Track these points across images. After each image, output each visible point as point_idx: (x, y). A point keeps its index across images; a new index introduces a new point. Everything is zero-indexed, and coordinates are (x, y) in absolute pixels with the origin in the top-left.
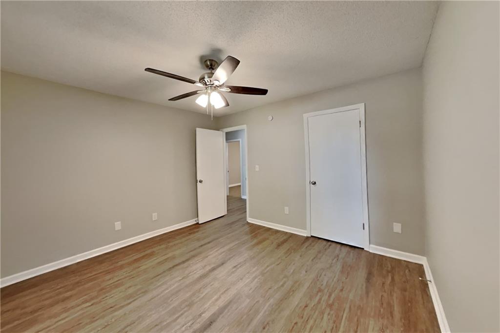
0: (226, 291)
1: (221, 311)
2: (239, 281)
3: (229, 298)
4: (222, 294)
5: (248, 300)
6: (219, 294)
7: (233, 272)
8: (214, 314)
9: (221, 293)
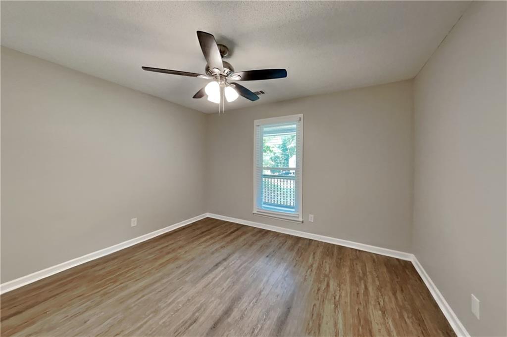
0: (207, 286)
1: (211, 271)
2: (192, 297)
3: (204, 280)
4: (210, 282)
5: (187, 279)
6: (214, 282)
7: (198, 310)
8: (215, 269)
9: (212, 283)
